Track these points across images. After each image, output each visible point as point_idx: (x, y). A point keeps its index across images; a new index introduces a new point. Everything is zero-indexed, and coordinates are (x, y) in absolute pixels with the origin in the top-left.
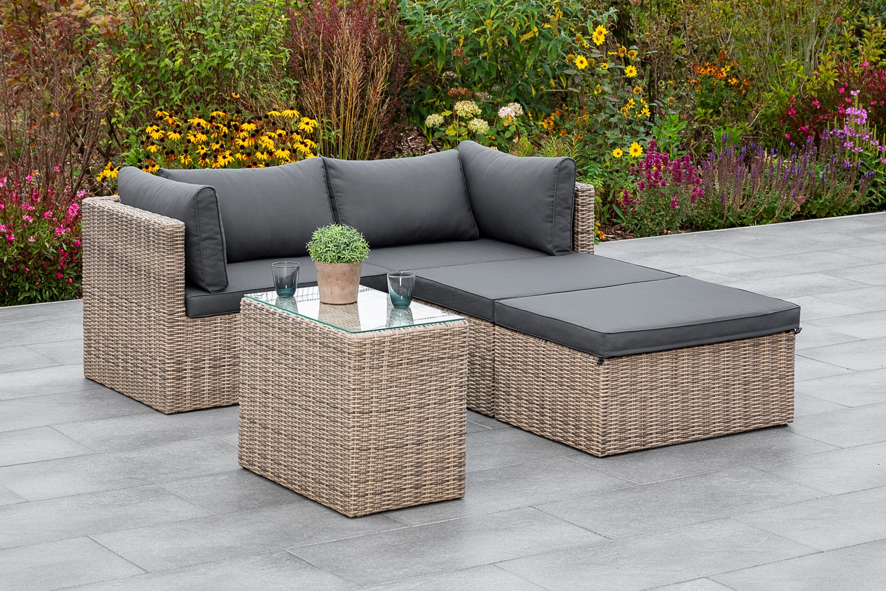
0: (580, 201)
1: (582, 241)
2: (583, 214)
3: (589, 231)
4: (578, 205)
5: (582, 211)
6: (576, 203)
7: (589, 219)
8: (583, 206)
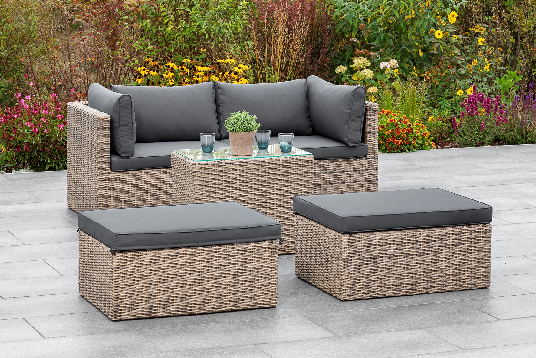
0: (369, 113)
1: (370, 138)
2: (370, 121)
3: (374, 132)
4: (367, 115)
5: (370, 119)
6: (366, 114)
7: (374, 124)
8: (370, 116)
